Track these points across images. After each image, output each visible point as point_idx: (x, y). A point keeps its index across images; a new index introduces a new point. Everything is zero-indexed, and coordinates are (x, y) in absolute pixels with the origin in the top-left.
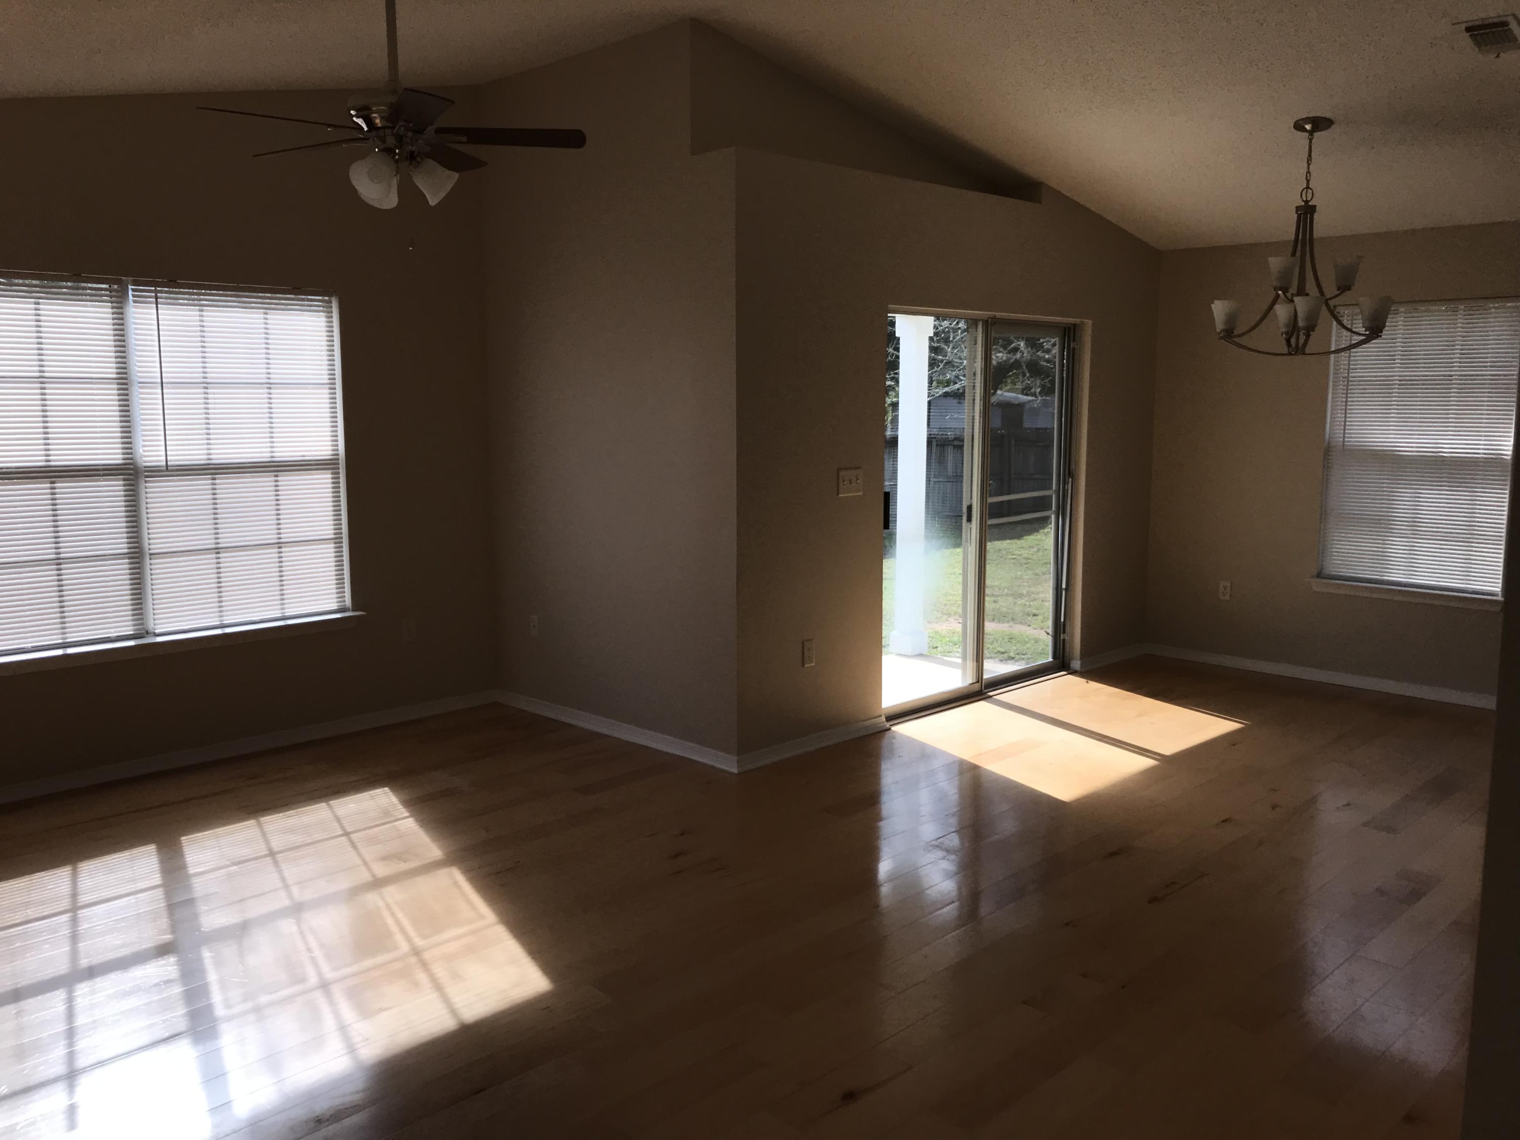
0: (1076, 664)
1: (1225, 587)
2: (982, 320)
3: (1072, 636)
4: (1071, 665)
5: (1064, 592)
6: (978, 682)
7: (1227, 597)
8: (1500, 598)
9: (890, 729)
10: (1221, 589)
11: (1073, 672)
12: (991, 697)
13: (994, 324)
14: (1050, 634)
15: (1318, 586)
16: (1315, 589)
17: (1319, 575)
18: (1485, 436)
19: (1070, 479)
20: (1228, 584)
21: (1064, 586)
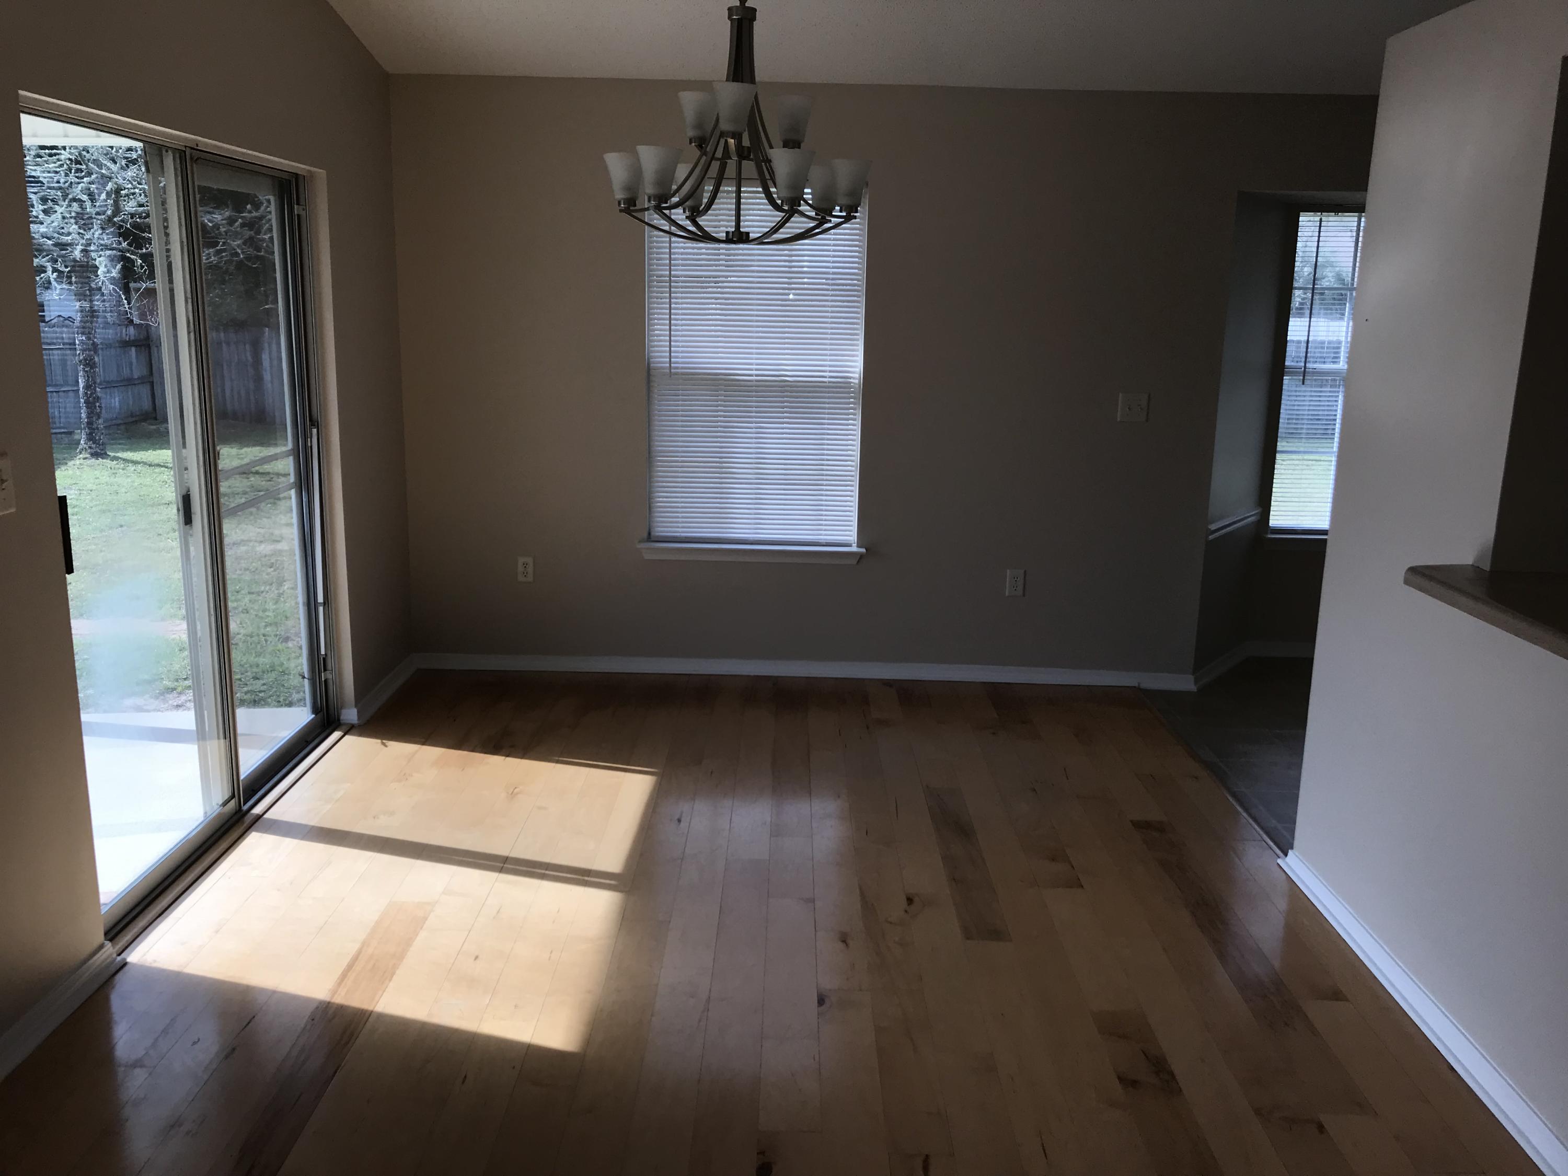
0: (351, 715)
1: (525, 565)
2: (174, 150)
3: (340, 674)
4: (342, 718)
5: (321, 609)
6: (233, 796)
7: (530, 578)
8: (854, 549)
9: (125, 964)
10: (520, 568)
11: (350, 730)
12: (259, 817)
13: (195, 160)
14: (306, 676)
15: (649, 552)
16: (648, 556)
17: (650, 538)
18: (831, 355)
19: (315, 431)
20: (530, 560)
21: (320, 599)
